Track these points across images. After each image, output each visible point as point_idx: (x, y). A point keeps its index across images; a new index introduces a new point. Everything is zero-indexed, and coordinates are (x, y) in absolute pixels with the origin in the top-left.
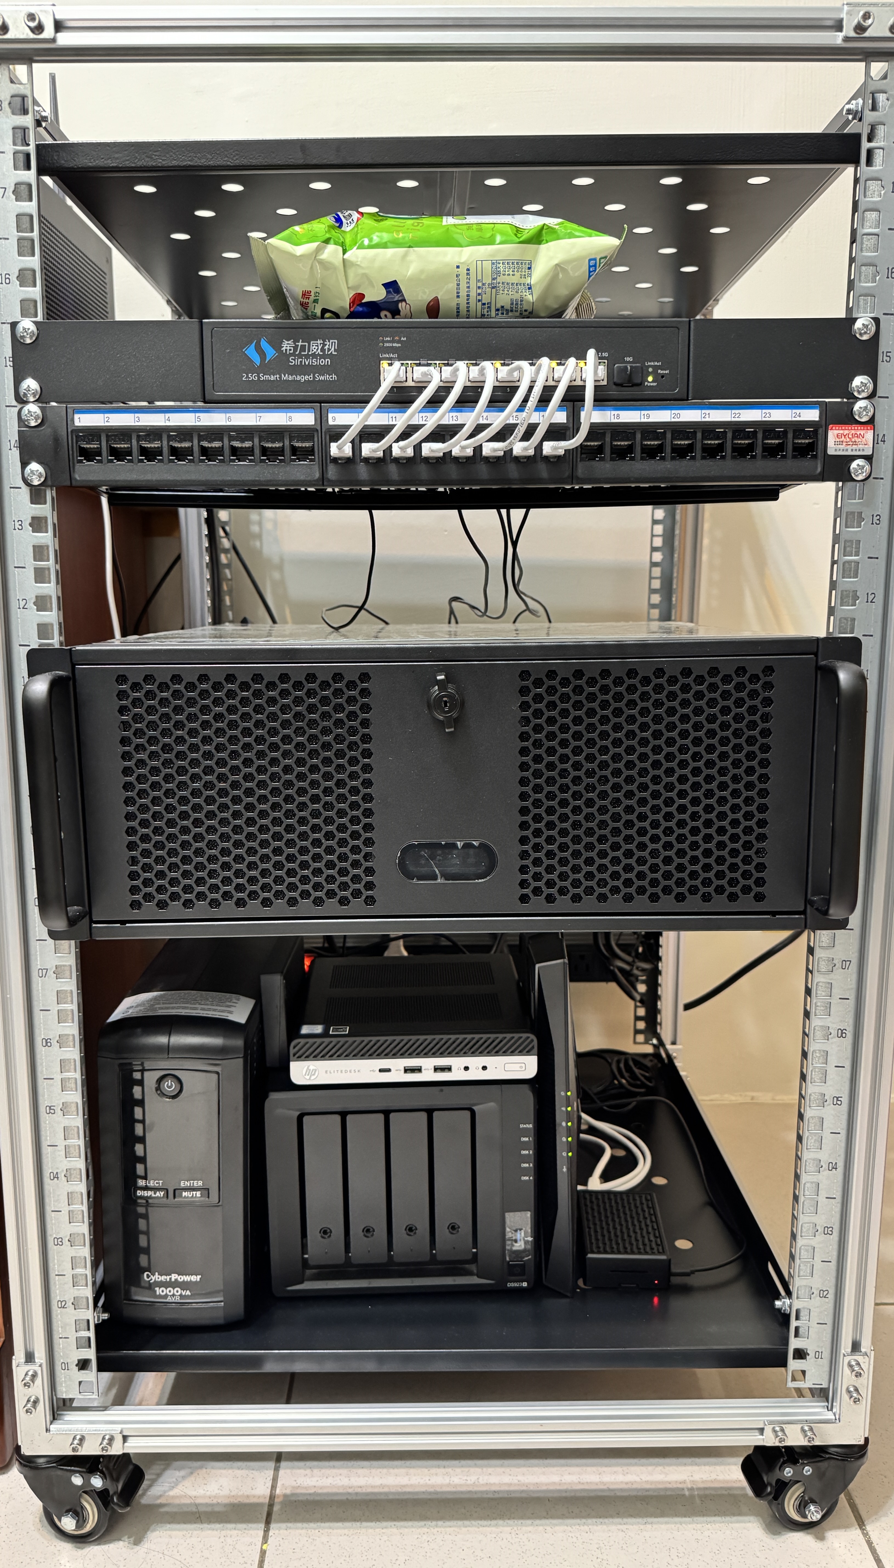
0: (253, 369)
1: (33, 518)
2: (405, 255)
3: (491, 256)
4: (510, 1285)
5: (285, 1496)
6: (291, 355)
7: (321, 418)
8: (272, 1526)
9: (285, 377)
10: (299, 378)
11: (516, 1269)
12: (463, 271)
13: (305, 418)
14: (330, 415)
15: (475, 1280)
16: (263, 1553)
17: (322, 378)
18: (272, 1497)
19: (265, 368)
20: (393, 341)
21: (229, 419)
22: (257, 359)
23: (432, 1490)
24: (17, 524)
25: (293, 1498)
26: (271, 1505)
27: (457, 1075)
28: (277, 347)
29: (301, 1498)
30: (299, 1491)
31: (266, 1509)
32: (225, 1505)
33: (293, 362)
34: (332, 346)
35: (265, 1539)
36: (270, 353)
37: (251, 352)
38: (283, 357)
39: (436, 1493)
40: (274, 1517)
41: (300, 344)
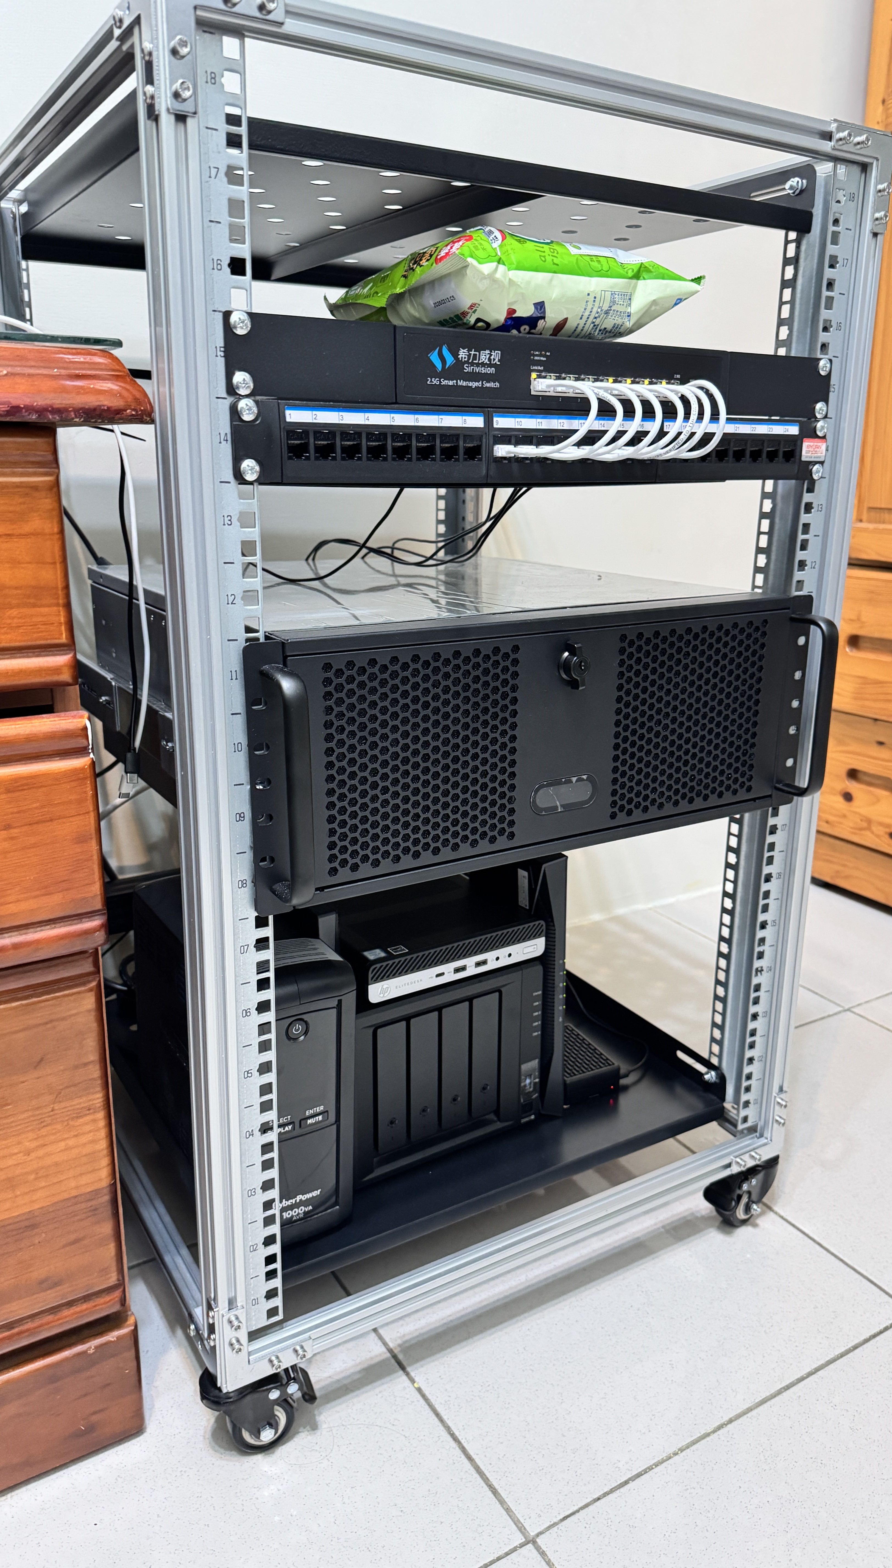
0: (435, 374)
1: (240, 513)
2: (551, 280)
3: (611, 287)
4: (524, 1121)
5: (399, 1346)
6: (466, 362)
7: (489, 421)
8: (409, 1369)
9: (461, 383)
10: (470, 384)
11: (527, 1108)
12: (591, 298)
13: (476, 422)
14: (495, 419)
15: (499, 1125)
16: (419, 1390)
17: (488, 385)
18: (390, 1351)
19: (447, 373)
20: (540, 355)
21: (417, 419)
22: (439, 366)
23: (502, 1296)
24: (226, 519)
25: (407, 1345)
26: (395, 1357)
27: (491, 965)
28: (455, 355)
29: (413, 1342)
30: (406, 1338)
31: (393, 1361)
32: (360, 1372)
33: (468, 369)
34: (496, 356)
35: (413, 1381)
36: (450, 360)
37: (434, 357)
38: (459, 363)
39: (506, 1297)
40: (405, 1363)
41: (473, 353)
